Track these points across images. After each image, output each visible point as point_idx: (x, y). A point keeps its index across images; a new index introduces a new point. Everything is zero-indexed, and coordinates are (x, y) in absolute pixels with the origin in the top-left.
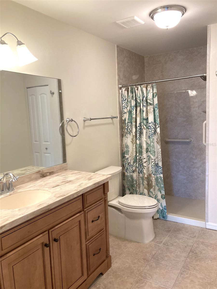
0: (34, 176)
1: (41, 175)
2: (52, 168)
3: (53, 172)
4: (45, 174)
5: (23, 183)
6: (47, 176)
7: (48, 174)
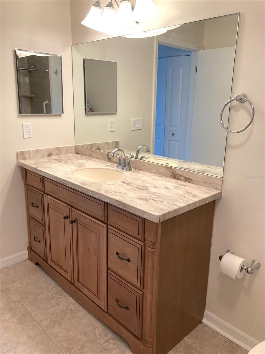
0: (162, 170)
1: (171, 173)
2: (191, 172)
3: (191, 180)
4: (178, 176)
5: (150, 171)
6: (180, 179)
7: (182, 178)
